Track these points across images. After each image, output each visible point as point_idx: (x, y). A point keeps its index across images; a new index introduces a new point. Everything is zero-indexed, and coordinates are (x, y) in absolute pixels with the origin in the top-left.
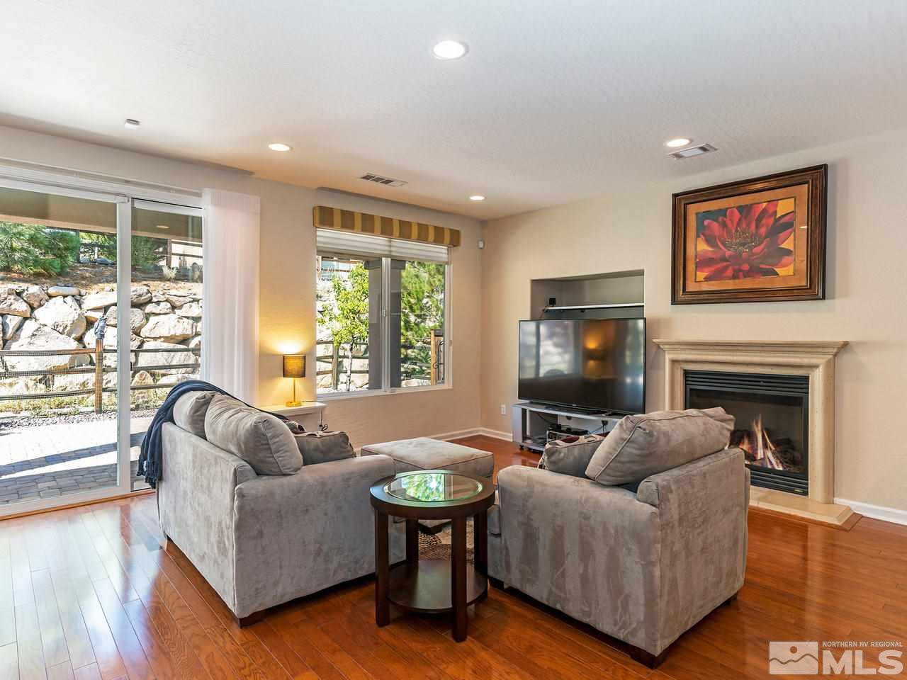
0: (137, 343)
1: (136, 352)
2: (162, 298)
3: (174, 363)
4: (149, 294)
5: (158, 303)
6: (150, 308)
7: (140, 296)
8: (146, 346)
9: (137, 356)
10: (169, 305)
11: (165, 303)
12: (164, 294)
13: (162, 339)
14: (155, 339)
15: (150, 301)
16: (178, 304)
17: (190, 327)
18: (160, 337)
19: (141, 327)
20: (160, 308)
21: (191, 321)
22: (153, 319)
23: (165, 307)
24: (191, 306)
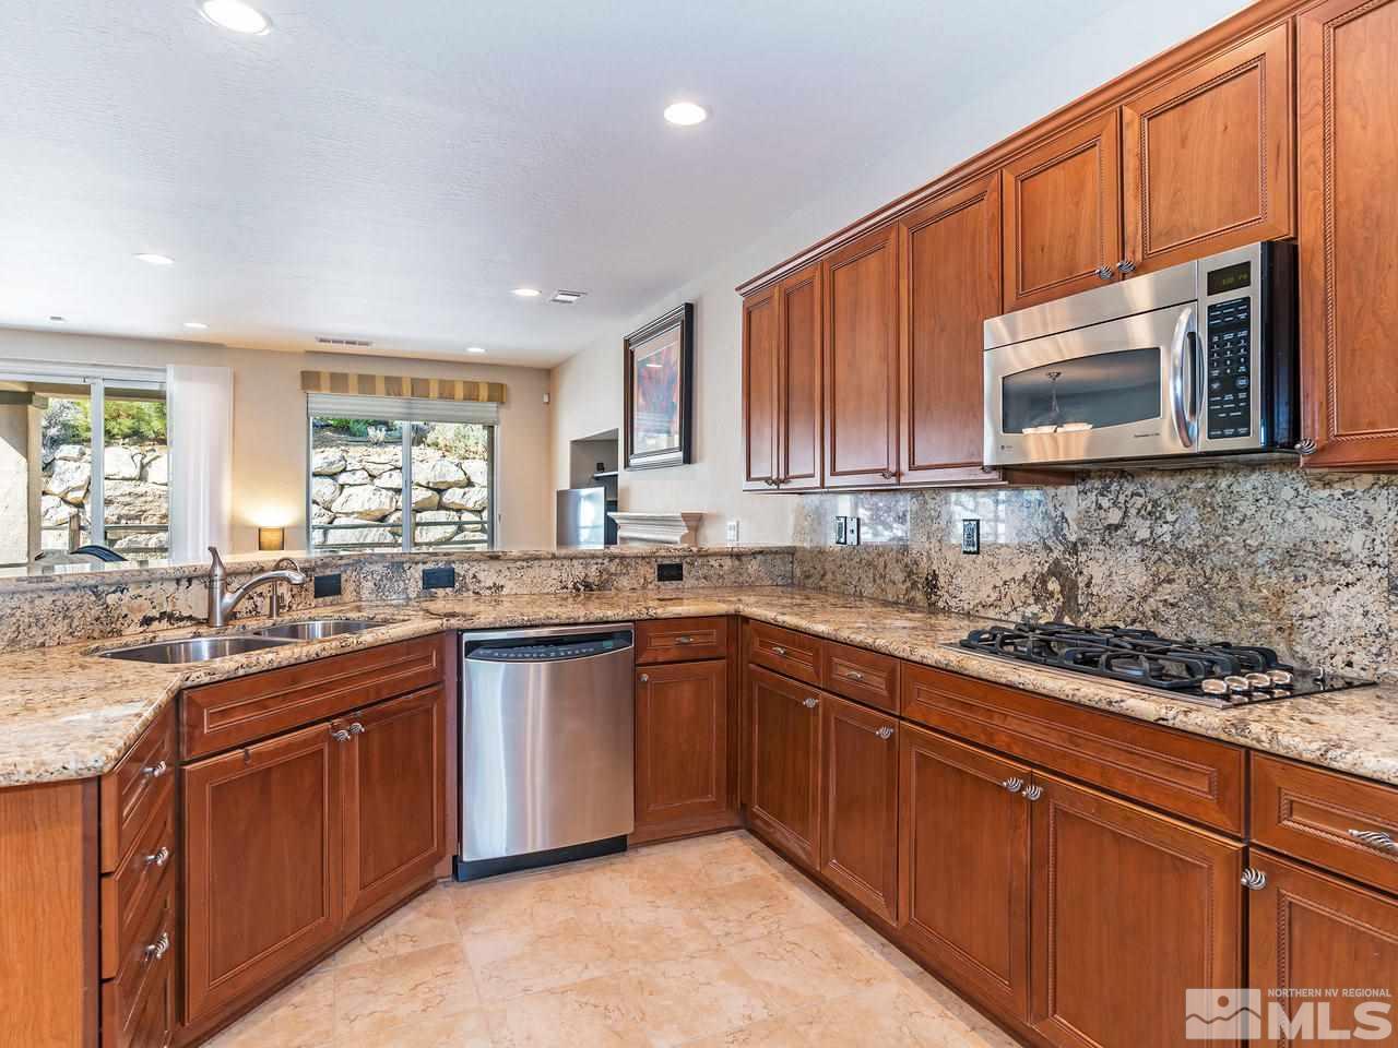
0: (326, 519)
1: (325, 531)
2: (358, 466)
3: (369, 540)
4: (343, 462)
5: (353, 471)
6: (343, 478)
7: (332, 463)
8: (336, 523)
9: (325, 534)
10: (366, 474)
11: (360, 472)
12: (361, 461)
13: (356, 515)
14: (347, 514)
15: (344, 470)
16: (375, 473)
17: (388, 501)
18: (353, 513)
19: (332, 501)
20: (355, 477)
21: (390, 493)
22: (347, 491)
23: (361, 476)
24: (391, 476)
